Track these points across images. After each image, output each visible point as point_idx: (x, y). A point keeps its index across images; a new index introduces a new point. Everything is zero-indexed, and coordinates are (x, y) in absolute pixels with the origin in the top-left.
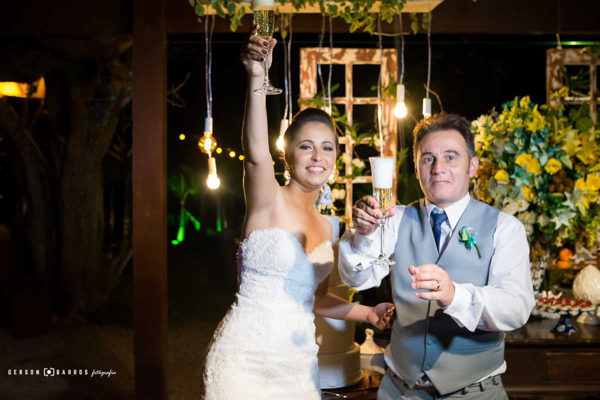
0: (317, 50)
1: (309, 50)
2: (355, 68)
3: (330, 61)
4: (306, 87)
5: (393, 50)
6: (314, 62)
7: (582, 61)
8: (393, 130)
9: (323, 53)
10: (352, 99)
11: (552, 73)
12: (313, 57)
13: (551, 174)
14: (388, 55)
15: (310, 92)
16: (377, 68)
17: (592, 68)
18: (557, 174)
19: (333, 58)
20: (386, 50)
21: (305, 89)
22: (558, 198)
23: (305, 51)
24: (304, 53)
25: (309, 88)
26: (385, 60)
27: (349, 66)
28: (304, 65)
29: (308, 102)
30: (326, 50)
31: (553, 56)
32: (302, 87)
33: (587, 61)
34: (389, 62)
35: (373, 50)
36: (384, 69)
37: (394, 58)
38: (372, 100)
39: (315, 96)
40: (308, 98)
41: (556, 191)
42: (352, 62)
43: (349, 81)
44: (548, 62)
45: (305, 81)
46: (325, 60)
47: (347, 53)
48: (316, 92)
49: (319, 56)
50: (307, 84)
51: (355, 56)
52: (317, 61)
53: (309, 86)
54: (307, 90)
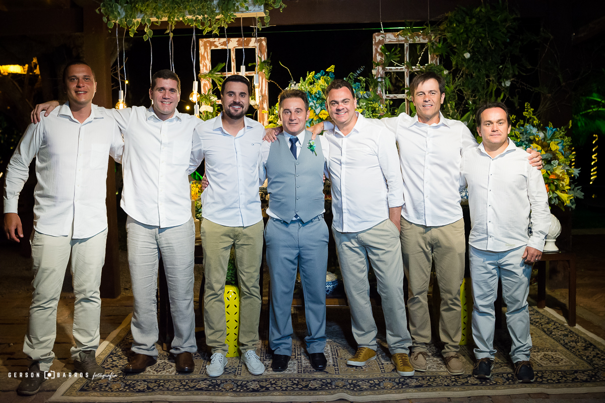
0: (211, 40)
1: (205, 40)
2: (238, 52)
3: (220, 47)
5: (263, 38)
6: (209, 48)
7: (399, 41)
9: (215, 42)
11: (376, 50)
12: (208, 44)
14: (260, 41)
15: (206, 69)
16: (253, 50)
17: (406, 46)
19: (221, 45)
20: (258, 38)
23: (202, 41)
24: (200, 42)
25: (206, 66)
26: (257, 45)
27: (233, 50)
28: (202, 50)
29: (205, 76)
30: (217, 39)
31: (377, 38)
32: (201, 65)
33: (402, 41)
34: (261, 45)
35: (249, 38)
36: (257, 51)
37: (264, 43)
38: (249, 73)
39: (210, 72)
40: (204, 73)
42: (234, 47)
43: (233, 61)
44: (374, 42)
45: (203, 62)
46: (216, 46)
47: (231, 41)
48: (211, 69)
49: (212, 44)
50: (205, 64)
51: (237, 43)
52: (210, 48)
53: (205, 65)
54: (204, 68)
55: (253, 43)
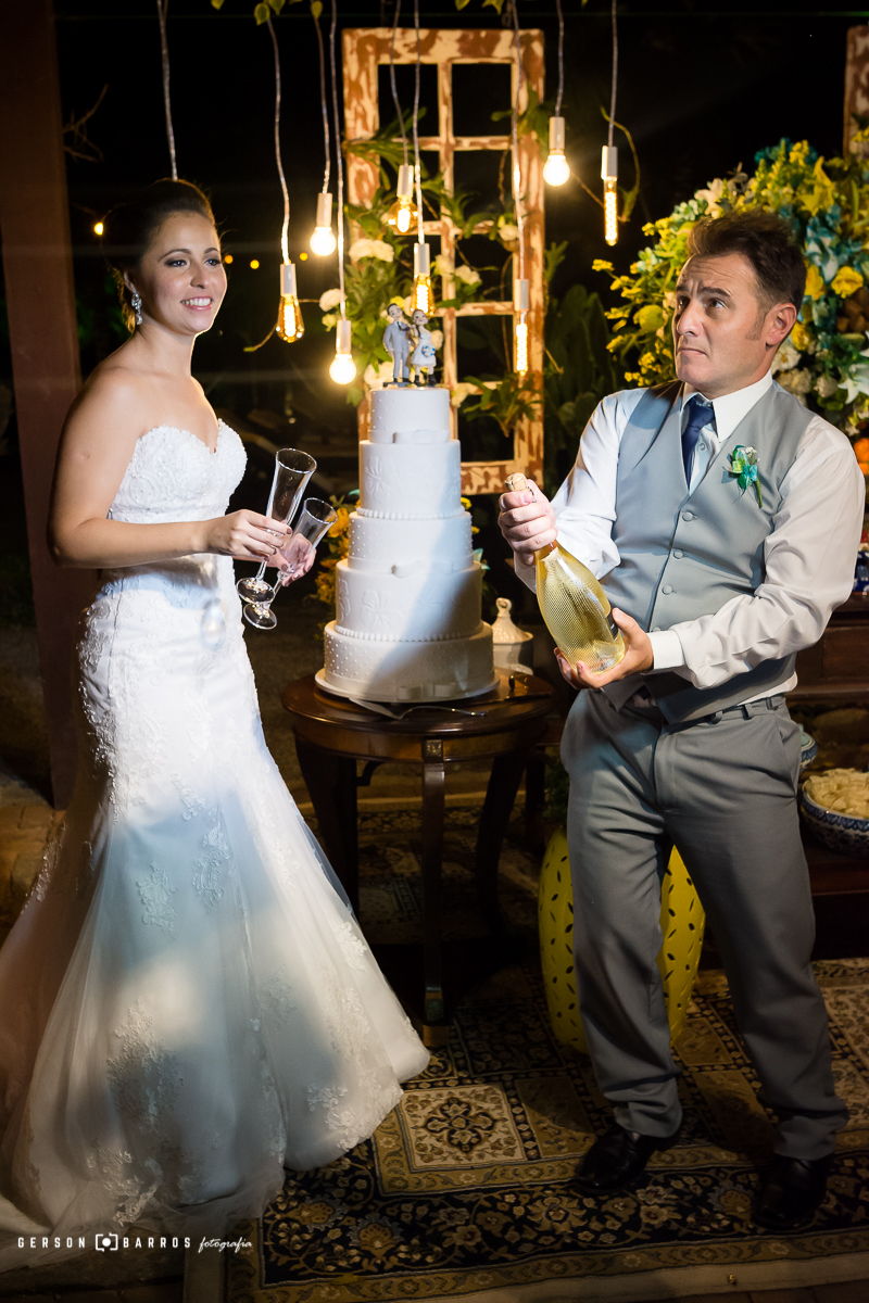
0: (381, 33)
1: (361, 33)
2: (459, 72)
3: (407, 58)
4: (357, 115)
5: (535, 32)
6: (372, 59)
8: (537, 204)
9: (391, 39)
10: (452, 140)
11: (857, 79)
12: (370, 48)
13: (843, 296)
14: (525, 43)
15: (365, 126)
16: (504, 70)
18: (854, 296)
19: (411, 51)
20: (521, 33)
21: (355, 120)
22: (854, 343)
23: (352, 37)
24: (349, 42)
25: (364, 117)
26: (517, 53)
27: (445, 68)
28: (351, 67)
29: (360, 148)
30: (397, 32)
31: (861, 43)
32: (349, 114)
34: (528, 56)
35: (493, 32)
36: (516, 73)
37: (538, 49)
38: (492, 143)
39: (377, 135)
40: (361, 139)
41: (850, 330)
42: (450, 59)
43: (446, 103)
44: (850, 56)
45: (354, 103)
46: (395, 55)
47: (441, 39)
48: (377, 126)
49: (382, 46)
50: (360, 110)
51: (456, 46)
52: (378, 58)
53: (361, 116)
54: (359, 122)
55: (505, 48)
